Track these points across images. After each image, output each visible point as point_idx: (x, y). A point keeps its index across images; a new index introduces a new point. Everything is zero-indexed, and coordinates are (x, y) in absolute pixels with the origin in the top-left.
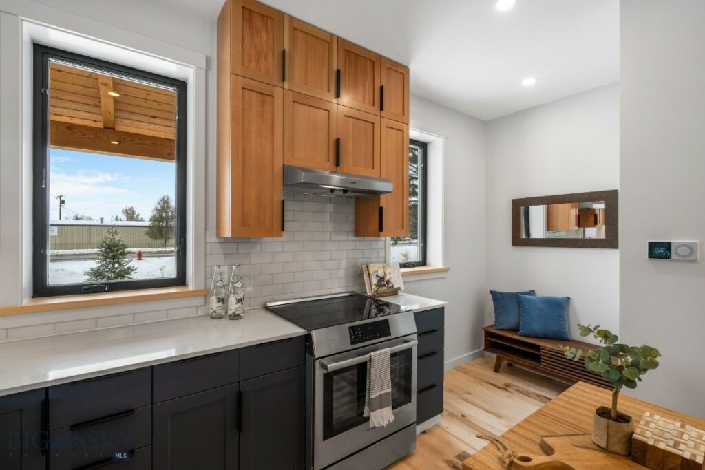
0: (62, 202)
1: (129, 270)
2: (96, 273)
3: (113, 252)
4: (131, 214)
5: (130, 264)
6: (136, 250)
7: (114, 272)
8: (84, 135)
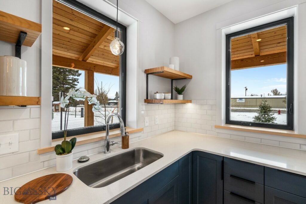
0: (246, 89)
1: (273, 118)
2: (257, 118)
3: (265, 110)
4: (275, 92)
5: (273, 116)
6: (278, 109)
7: (265, 119)
8: (247, 61)
